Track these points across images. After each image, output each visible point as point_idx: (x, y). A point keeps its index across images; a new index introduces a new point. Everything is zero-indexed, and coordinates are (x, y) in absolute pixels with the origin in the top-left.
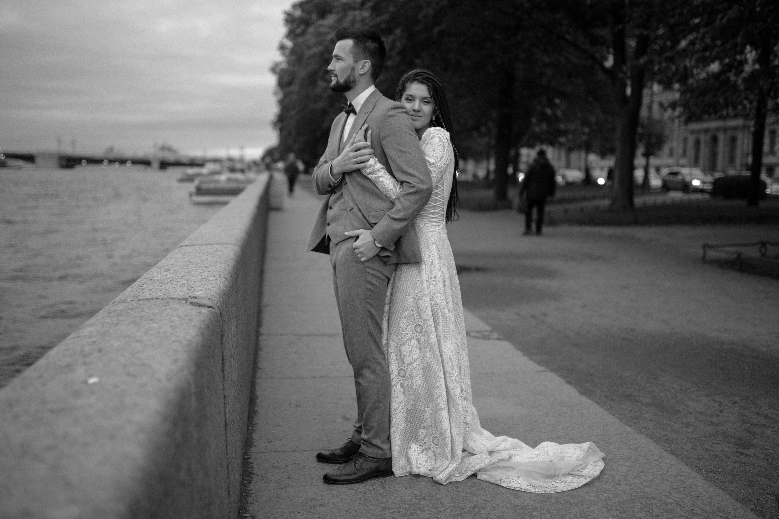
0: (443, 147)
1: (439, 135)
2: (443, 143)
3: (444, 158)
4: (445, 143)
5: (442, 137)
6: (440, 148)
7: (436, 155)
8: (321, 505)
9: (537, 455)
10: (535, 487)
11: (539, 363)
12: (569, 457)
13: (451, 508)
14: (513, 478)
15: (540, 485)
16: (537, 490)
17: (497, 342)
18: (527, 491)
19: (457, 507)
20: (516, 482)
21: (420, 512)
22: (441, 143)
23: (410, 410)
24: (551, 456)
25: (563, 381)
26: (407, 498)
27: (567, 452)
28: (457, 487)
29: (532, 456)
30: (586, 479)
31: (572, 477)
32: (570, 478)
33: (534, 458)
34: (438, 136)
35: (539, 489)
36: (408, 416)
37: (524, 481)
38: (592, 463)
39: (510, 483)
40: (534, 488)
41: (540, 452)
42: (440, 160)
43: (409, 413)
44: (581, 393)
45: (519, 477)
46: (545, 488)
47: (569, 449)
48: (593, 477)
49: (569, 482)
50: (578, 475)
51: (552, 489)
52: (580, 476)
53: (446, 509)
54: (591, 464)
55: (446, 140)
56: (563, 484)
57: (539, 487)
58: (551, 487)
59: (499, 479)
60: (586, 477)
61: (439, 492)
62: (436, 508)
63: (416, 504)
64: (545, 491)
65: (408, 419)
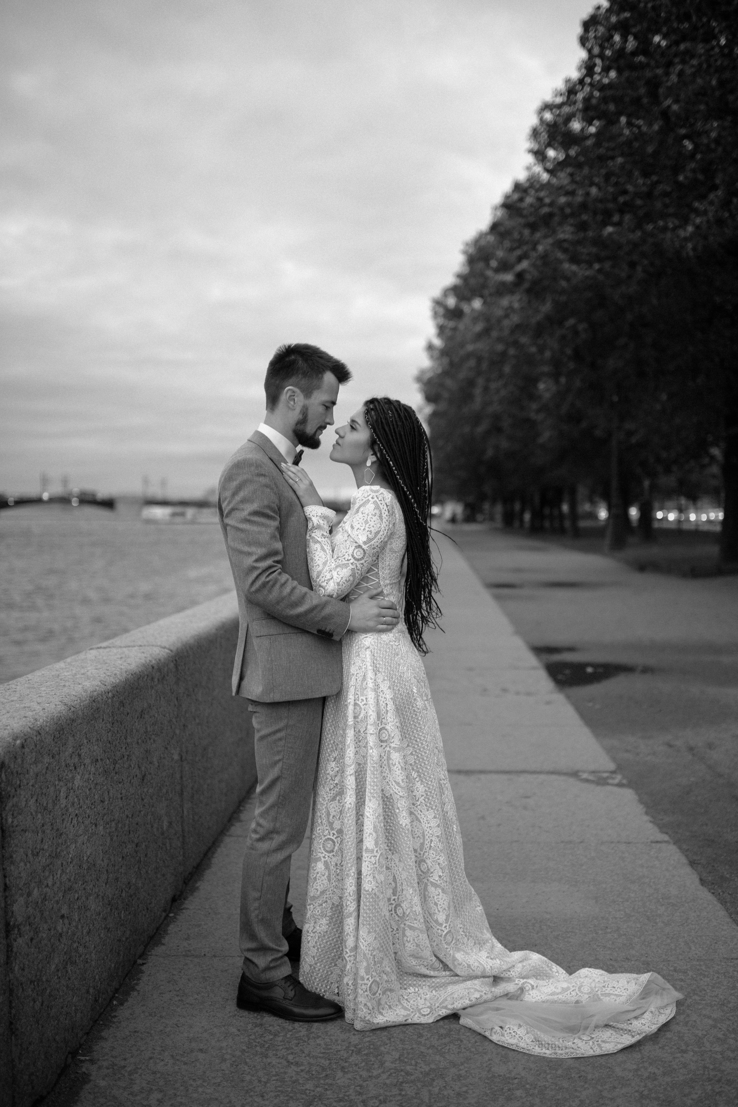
0: (381, 517)
1: (376, 498)
2: (380, 511)
3: (381, 533)
4: (383, 511)
5: (379, 503)
6: (374, 518)
7: (370, 530)
8: (201, 1050)
9: (564, 990)
10: (542, 1044)
11: (662, 828)
12: (616, 995)
13: (392, 1071)
14: (512, 1026)
15: (550, 1042)
16: (544, 1050)
17: (616, 789)
18: (527, 1052)
19: (402, 1070)
20: (514, 1034)
21: (340, 1074)
22: (377, 512)
23: (338, 906)
24: (585, 993)
25: (684, 860)
26: (334, 1047)
27: (614, 987)
28: (420, 1036)
29: (555, 990)
30: (633, 1037)
31: (612, 1032)
32: (607, 1034)
33: (558, 994)
34: (374, 500)
35: (548, 1049)
36: (334, 914)
37: (527, 1033)
38: (653, 1009)
39: (503, 1035)
40: (540, 1046)
41: (569, 985)
42: (375, 537)
43: (336, 911)
44: (702, 882)
45: (520, 1026)
46: (557, 1049)
47: (618, 982)
48: (644, 1035)
49: (603, 1041)
50: (622, 1030)
51: (567, 1051)
52: (626, 1030)
53: (383, 1072)
54: (652, 1012)
55: (385, 507)
56: (591, 1043)
57: (548, 1046)
58: (566, 1048)
59: (490, 1028)
60: (633, 1034)
61: (388, 1042)
62: (368, 1071)
63: (342, 1060)
64: (556, 1053)
65: (334, 920)
